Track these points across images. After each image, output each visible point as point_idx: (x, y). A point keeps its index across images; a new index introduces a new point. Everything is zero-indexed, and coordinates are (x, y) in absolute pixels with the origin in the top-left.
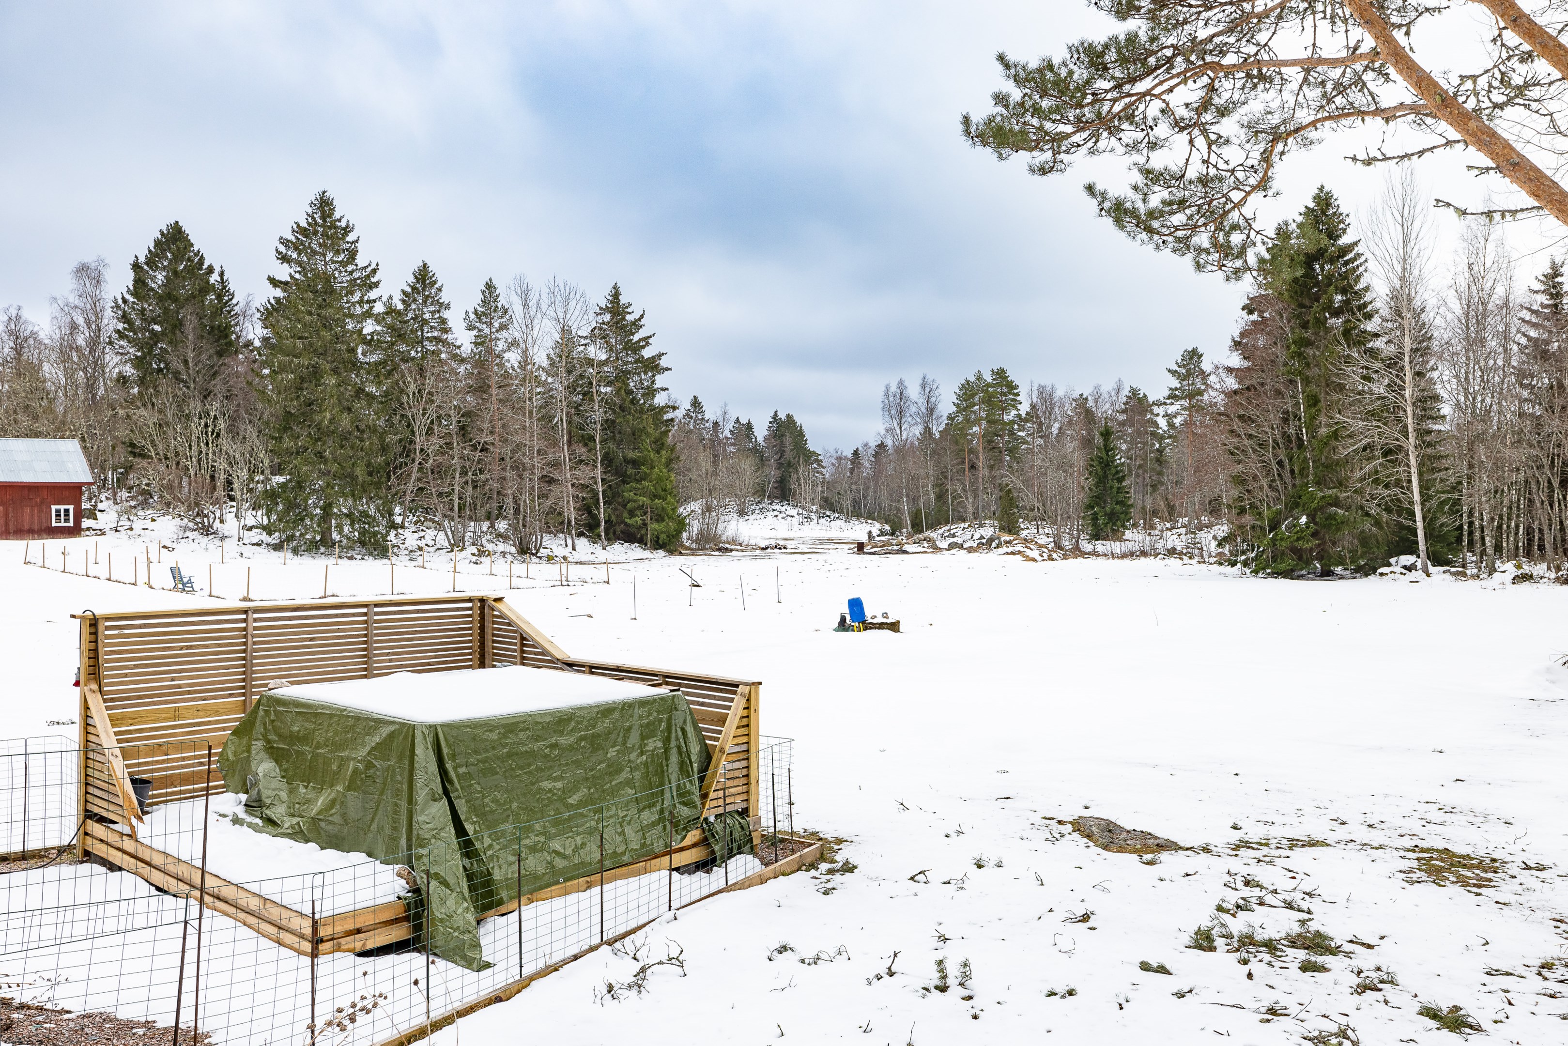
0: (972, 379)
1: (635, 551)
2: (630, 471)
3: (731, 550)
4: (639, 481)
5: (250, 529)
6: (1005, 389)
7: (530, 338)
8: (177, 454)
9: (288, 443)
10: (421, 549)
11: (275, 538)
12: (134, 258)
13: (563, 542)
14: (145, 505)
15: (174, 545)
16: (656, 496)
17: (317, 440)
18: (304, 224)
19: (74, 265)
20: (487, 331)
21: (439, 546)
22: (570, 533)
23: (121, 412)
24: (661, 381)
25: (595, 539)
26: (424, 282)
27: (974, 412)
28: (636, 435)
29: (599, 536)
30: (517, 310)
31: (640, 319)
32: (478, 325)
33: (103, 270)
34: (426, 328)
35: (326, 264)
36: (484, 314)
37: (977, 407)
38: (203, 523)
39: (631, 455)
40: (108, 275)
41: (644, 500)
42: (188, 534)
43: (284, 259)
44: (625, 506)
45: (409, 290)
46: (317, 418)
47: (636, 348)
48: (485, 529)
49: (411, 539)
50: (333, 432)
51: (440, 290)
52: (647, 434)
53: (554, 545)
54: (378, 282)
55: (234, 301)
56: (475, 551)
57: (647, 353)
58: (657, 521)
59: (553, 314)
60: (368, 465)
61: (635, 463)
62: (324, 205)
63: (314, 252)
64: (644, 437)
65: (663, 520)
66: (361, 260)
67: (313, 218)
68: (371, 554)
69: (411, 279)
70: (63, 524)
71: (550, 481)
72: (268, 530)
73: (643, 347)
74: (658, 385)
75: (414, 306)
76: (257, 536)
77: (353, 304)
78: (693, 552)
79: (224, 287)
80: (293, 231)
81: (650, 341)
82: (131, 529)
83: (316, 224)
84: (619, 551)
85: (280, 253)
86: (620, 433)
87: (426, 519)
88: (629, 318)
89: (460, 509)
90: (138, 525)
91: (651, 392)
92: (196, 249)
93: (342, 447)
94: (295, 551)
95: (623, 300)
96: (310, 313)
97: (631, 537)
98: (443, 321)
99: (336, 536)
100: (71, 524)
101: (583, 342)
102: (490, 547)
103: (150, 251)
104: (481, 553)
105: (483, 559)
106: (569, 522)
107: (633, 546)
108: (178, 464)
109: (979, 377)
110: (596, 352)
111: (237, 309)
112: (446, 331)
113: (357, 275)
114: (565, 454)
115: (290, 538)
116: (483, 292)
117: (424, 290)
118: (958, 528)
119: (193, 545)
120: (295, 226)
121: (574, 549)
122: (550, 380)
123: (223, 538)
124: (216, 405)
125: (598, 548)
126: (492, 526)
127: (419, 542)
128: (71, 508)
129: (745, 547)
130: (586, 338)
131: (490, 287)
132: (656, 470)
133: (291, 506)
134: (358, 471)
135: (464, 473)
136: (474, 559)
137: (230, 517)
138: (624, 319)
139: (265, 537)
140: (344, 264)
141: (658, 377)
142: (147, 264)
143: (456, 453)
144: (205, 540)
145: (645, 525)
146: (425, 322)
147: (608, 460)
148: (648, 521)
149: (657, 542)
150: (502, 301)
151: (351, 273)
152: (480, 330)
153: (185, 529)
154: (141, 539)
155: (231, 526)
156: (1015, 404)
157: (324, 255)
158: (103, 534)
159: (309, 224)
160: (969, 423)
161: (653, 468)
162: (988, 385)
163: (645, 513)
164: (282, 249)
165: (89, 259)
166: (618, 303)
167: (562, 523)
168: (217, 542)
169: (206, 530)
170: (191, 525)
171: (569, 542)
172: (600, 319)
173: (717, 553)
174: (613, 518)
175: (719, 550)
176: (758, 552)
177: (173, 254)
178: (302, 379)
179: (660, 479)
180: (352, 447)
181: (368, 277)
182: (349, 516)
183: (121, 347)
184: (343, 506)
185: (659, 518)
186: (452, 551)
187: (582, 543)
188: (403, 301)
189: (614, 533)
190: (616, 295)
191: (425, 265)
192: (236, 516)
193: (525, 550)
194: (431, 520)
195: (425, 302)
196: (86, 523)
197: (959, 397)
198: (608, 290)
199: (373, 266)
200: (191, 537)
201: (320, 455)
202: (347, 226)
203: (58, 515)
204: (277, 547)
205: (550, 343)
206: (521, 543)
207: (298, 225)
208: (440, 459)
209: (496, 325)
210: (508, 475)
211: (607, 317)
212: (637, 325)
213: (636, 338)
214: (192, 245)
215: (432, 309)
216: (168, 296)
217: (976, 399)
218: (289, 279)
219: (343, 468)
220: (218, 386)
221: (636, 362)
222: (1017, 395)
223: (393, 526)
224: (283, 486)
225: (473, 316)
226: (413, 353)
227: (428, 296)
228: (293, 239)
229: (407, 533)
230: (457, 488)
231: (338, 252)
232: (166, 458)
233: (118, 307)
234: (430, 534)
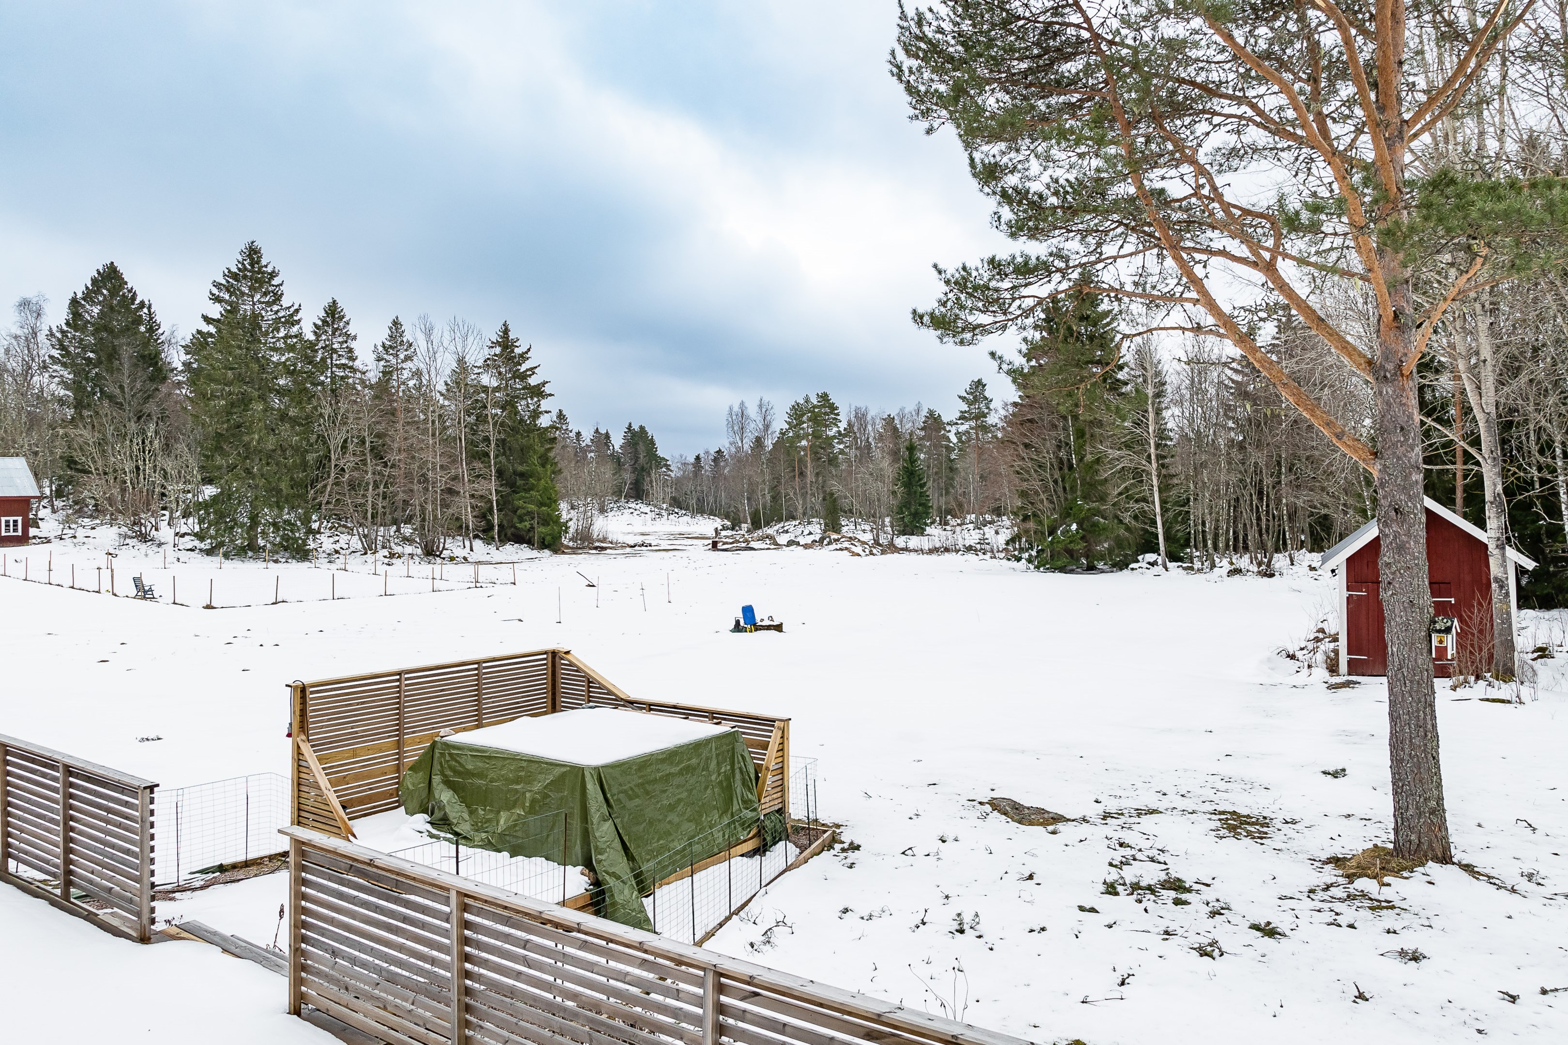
0: (802, 402)
1: (525, 552)
2: (520, 482)
3: (605, 549)
4: (527, 491)
5: (183, 536)
6: (828, 410)
7: (433, 369)
8: (115, 471)
9: (219, 460)
10: (337, 552)
11: (206, 545)
12: (73, 295)
13: (461, 544)
14: (80, 513)
15: (117, 552)
16: (542, 504)
17: (247, 458)
18: (234, 269)
19: (17, 299)
20: (394, 361)
21: (352, 549)
22: (467, 535)
23: (61, 432)
24: (545, 404)
25: (489, 541)
26: (333, 317)
27: (803, 429)
28: (524, 452)
29: (493, 538)
30: (421, 344)
31: (526, 353)
32: (385, 356)
33: (44, 305)
34: (335, 356)
35: (254, 304)
36: (391, 347)
37: (805, 425)
38: (141, 531)
39: (520, 468)
40: (47, 309)
41: (532, 507)
42: (128, 541)
43: (217, 299)
44: (515, 512)
45: (320, 323)
46: (246, 438)
47: (523, 377)
48: (392, 534)
49: (326, 542)
50: (260, 451)
51: (348, 323)
52: (535, 451)
53: (454, 547)
54: (300, 320)
55: (160, 331)
56: (387, 554)
57: (533, 381)
58: (543, 525)
59: (453, 348)
60: (292, 479)
61: (522, 475)
62: (253, 253)
63: (243, 294)
64: (531, 453)
65: (548, 525)
66: (285, 302)
67: (243, 264)
68: (294, 558)
69: (322, 314)
70: (12, 533)
71: (450, 491)
72: (200, 537)
73: (530, 376)
74: (542, 409)
75: (324, 337)
76: (188, 542)
77: (279, 340)
78: (574, 551)
79: (151, 319)
80: (225, 275)
81: (536, 371)
82: (75, 537)
83: (245, 269)
84: (511, 551)
85: (213, 295)
86: (510, 449)
87: (340, 525)
88: (518, 351)
89: (373, 517)
90: (81, 533)
91: (536, 414)
92: (130, 286)
93: (268, 464)
94: (226, 556)
95: (512, 336)
96: (240, 347)
97: (519, 539)
98: (350, 350)
99: (261, 542)
100: (20, 533)
101: (476, 370)
102: (398, 549)
103: (87, 288)
104: (392, 555)
105: (394, 561)
106: (467, 527)
107: (522, 546)
108: (115, 478)
109: (807, 401)
110: (488, 380)
111: (163, 338)
112: (353, 359)
113: (281, 314)
114: (463, 469)
115: (221, 544)
116: (390, 328)
117: (333, 323)
118: (790, 525)
119: (134, 552)
120: (226, 271)
121: (472, 550)
122: (447, 403)
123: (160, 545)
124: (152, 427)
125: (492, 548)
126: (398, 530)
127: (334, 546)
128: (20, 519)
129: (616, 545)
130: (480, 367)
131: (396, 323)
132: (543, 481)
133: (221, 516)
134: (283, 486)
135: (376, 486)
136: (386, 561)
137: (163, 525)
138: (513, 351)
139: (197, 543)
140: (268, 304)
141: (543, 402)
142: (84, 299)
143: (370, 469)
144: (143, 547)
145: (532, 528)
146: (335, 351)
147: (500, 473)
148: (536, 525)
149: (543, 543)
150: (408, 337)
151: (277, 312)
152: (387, 361)
153: (126, 536)
154: (86, 546)
155: (165, 533)
156: (835, 424)
157: (253, 297)
158: (49, 542)
159: (239, 269)
160: (799, 437)
161: (539, 479)
162: (814, 407)
163: (533, 518)
164: (215, 291)
165: (30, 294)
166: (507, 338)
167: (461, 527)
168: (155, 548)
169: (144, 538)
170: (130, 533)
171: (467, 543)
172: (493, 351)
173: (594, 551)
174: (505, 523)
175: (596, 548)
176: (628, 550)
177: (108, 290)
178: (232, 405)
179: (546, 489)
180: (277, 464)
181: (292, 315)
182: (275, 524)
183: (55, 371)
184: (267, 514)
185: (545, 522)
186: (366, 553)
187: (478, 544)
188: (315, 333)
189: (506, 535)
190: (506, 331)
191: (334, 302)
192: (169, 524)
193: (430, 552)
194: (344, 526)
195: (333, 334)
196: (33, 532)
197: (790, 416)
198: (499, 326)
199: (296, 307)
200: (131, 544)
201: (248, 471)
202: (273, 272)
203: (7, 526)
204: (209, 552)
205: (448, 371)
206: (426, 546)
207: (229, 271)
208: (356, 474)
209: (402, 356)
210: (416, 488)
211: (498, 350)
212: (523, 357)
213: (523, 368)
214: (126, 283)
215: (340, 339)
216: (102, 326)
217: (805, 418)
218: (219, 316)
219: (269, 483)
220: (152, 407)
221: (523, 389)
222: (838, 414)
223: (310, 531)
224: (215, 499)
225: (381, 349)
226: (322, 378)
227: (337, 329)
228: (224, 282)
229: (323, 538)
230: (370, 499)
231: (265, 294)
232: (105, 473)
233: (52, 334)
234: (344, 538)
